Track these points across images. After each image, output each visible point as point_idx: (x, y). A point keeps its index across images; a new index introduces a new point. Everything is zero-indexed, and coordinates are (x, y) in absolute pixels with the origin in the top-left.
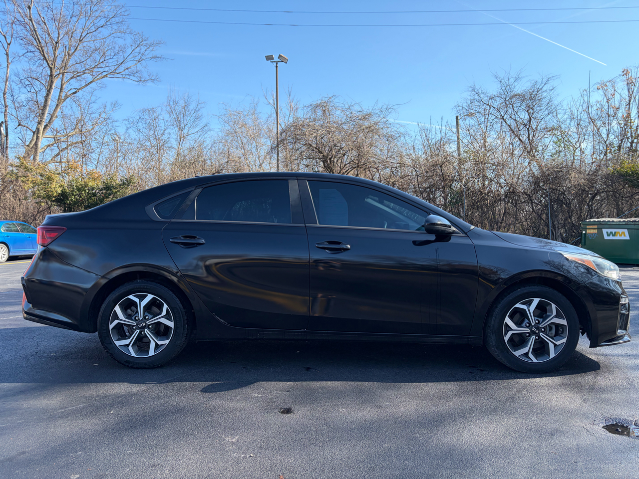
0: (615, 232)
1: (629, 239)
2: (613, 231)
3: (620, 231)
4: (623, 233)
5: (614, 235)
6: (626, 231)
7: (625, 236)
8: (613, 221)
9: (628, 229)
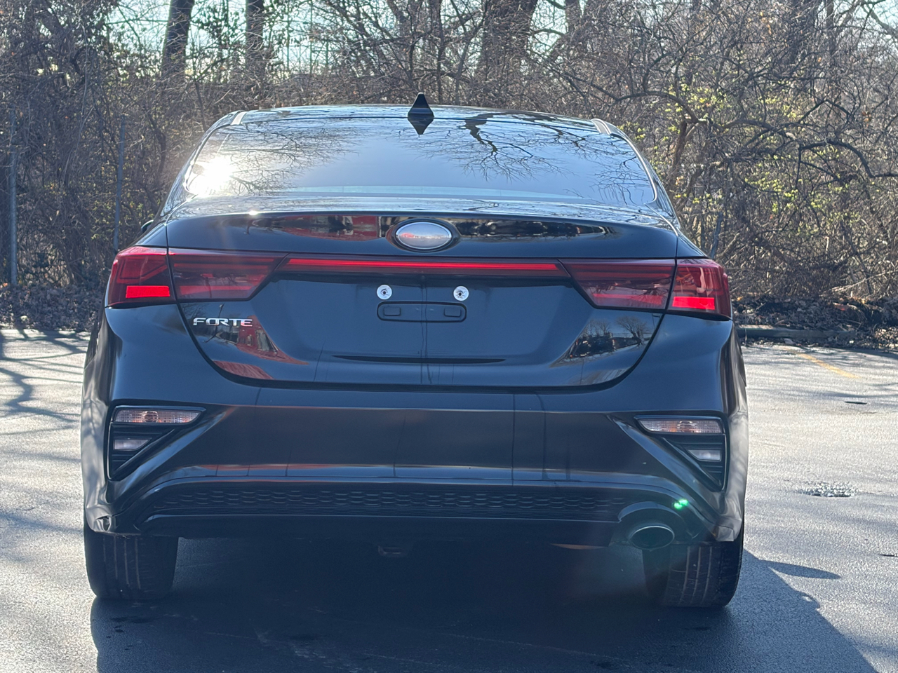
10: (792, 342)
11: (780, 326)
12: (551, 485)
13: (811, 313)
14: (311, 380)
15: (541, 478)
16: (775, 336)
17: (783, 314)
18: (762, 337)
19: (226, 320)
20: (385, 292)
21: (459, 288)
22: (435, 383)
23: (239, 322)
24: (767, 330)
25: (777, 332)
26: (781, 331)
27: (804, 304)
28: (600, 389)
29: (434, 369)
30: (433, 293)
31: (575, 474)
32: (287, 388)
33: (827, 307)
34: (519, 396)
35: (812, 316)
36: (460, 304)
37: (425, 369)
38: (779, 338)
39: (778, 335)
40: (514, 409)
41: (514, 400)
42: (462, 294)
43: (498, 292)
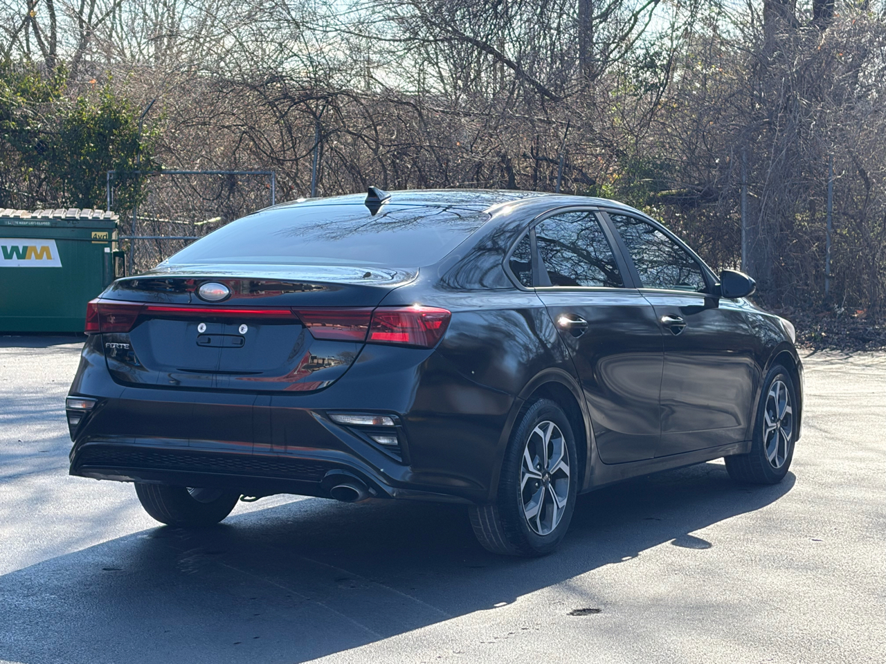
0: (25, 248)
1: (60, 265)
2: (21, 243)
3: (38, 244)
4: (45, 249)
5: (22, 256)
6: (52, 245)
7: (49, 257)
8: (17, 218)
9: (56, 240)
12: (275, 455)
14: (155, 383)
15: (269, 450)
19: (118, 345)
20: (202, 328)
21: (243, 326)
22: (219, 387)
23: (123, 346)
28: (313, 394)
29: (220, 378)
30: (228, 329)
31: (291, 448)
32: (143, 388)
34: (274, 397)
36: (242, 336)
40: (270, 405)
41: (271, 400)
42: (243, 329)
43: (265, 329)
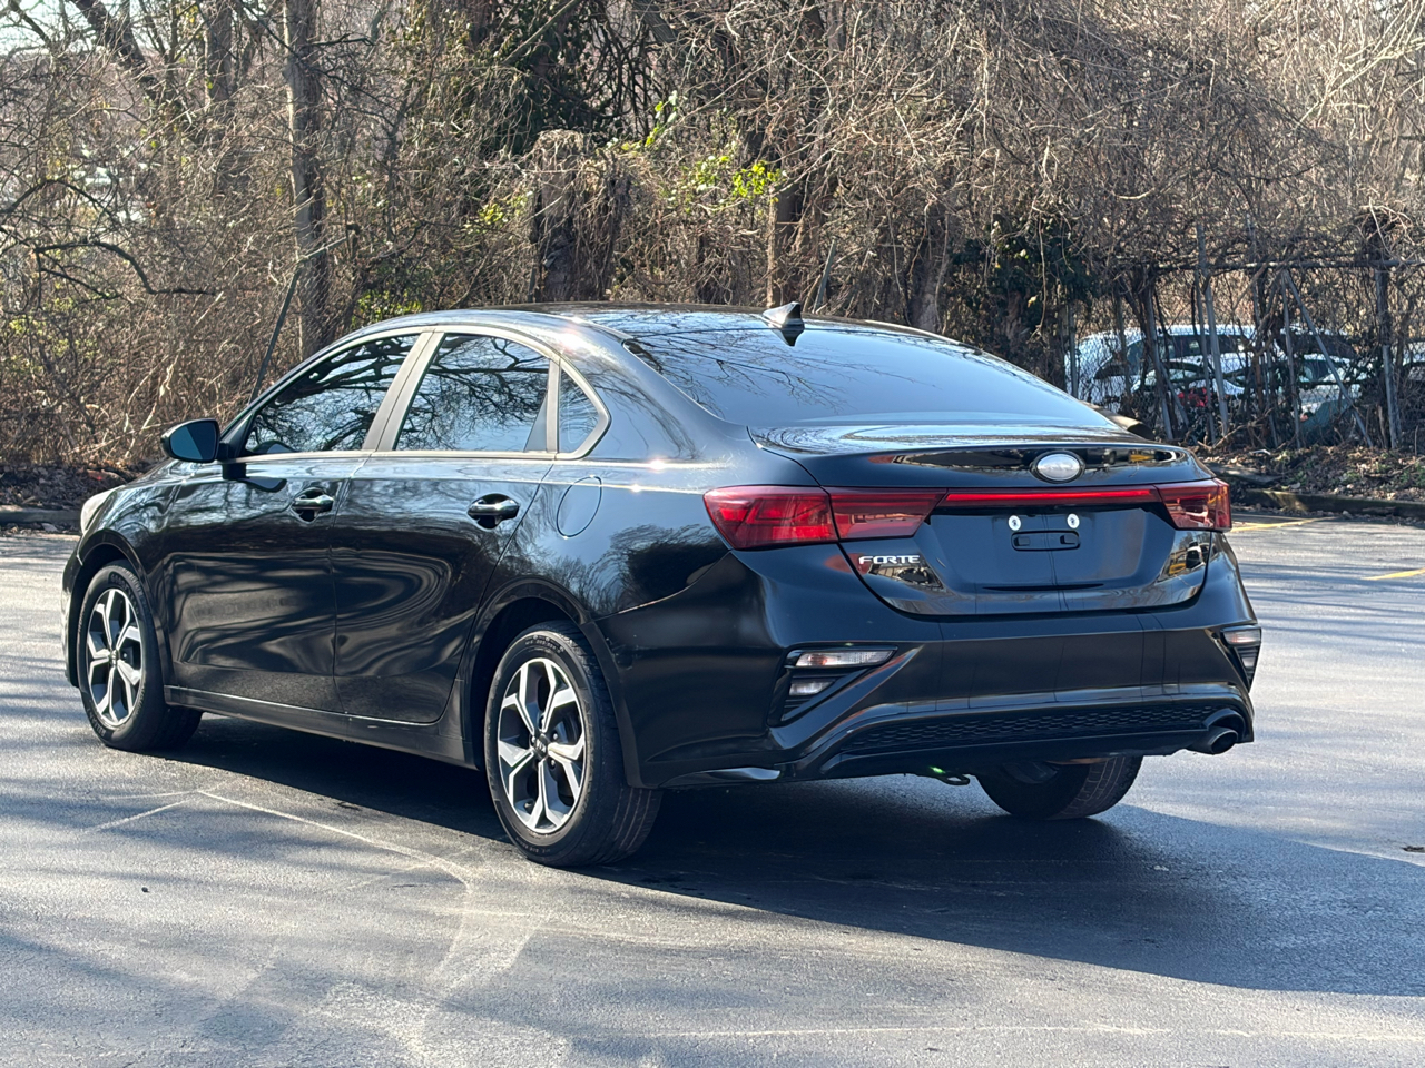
10: (54, 529)
11: (30, 506)
13: (58, 485)
16: (26, 520)
17: (22, 487)
18: (12, 522)
19: (894, 558)
20: (1015, 523)
21: (1072, 516)
22: (1071, 609)
23: (907, 559)
24: (16, 513)
25: (29, 514)
26: (34, 513)
27: (45, 473)
29: (1069, 596)
30: (1051, 521)
33: (78, 475)
35: (62, 489)
36: (1073, 531)
37: (1061, 595)
38: (32, 523)
39: (29, 519)
42: (1073, 521)
